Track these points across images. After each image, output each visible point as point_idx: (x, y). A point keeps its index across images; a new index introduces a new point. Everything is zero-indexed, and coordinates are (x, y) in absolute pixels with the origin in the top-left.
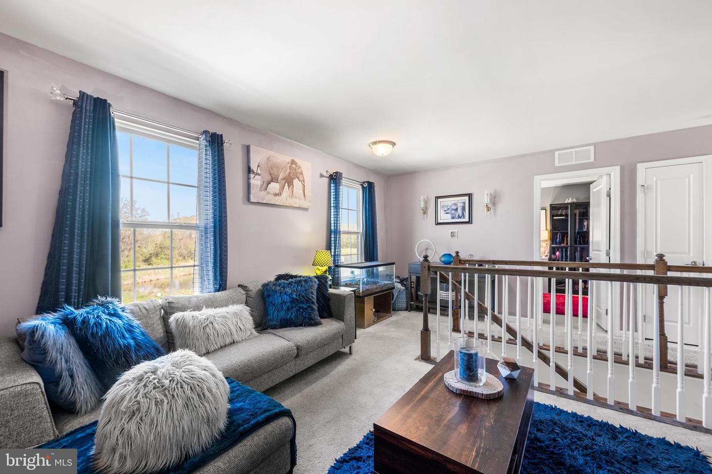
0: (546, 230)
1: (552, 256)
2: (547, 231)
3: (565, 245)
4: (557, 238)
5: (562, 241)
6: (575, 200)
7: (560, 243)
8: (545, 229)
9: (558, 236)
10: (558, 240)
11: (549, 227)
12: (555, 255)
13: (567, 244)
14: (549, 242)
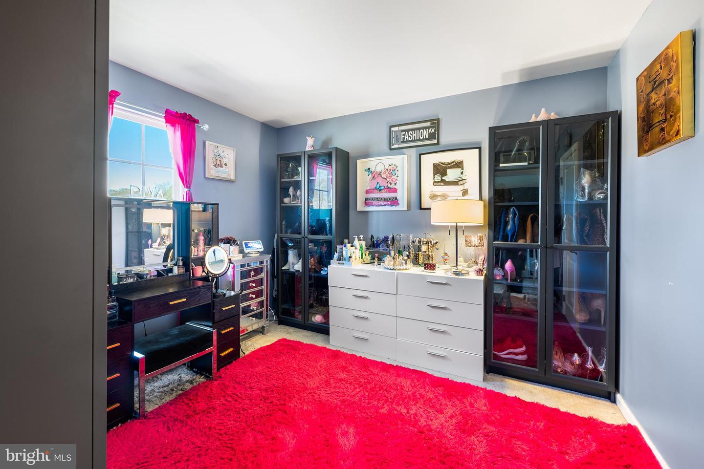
0: (481, 199)
1: (496, 271)
2: (482, 203)
3: (528, 243)
4: (506, 223)
5: (520, 232)
6: (553, 116)
7: (515, 238)
8: (478, 197)
9: (511, 216)
10: (509, 227)
11: (486, 194)
12: (503, 267)
13: (534, 239)
14: (485, 233)
